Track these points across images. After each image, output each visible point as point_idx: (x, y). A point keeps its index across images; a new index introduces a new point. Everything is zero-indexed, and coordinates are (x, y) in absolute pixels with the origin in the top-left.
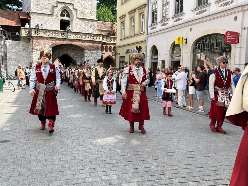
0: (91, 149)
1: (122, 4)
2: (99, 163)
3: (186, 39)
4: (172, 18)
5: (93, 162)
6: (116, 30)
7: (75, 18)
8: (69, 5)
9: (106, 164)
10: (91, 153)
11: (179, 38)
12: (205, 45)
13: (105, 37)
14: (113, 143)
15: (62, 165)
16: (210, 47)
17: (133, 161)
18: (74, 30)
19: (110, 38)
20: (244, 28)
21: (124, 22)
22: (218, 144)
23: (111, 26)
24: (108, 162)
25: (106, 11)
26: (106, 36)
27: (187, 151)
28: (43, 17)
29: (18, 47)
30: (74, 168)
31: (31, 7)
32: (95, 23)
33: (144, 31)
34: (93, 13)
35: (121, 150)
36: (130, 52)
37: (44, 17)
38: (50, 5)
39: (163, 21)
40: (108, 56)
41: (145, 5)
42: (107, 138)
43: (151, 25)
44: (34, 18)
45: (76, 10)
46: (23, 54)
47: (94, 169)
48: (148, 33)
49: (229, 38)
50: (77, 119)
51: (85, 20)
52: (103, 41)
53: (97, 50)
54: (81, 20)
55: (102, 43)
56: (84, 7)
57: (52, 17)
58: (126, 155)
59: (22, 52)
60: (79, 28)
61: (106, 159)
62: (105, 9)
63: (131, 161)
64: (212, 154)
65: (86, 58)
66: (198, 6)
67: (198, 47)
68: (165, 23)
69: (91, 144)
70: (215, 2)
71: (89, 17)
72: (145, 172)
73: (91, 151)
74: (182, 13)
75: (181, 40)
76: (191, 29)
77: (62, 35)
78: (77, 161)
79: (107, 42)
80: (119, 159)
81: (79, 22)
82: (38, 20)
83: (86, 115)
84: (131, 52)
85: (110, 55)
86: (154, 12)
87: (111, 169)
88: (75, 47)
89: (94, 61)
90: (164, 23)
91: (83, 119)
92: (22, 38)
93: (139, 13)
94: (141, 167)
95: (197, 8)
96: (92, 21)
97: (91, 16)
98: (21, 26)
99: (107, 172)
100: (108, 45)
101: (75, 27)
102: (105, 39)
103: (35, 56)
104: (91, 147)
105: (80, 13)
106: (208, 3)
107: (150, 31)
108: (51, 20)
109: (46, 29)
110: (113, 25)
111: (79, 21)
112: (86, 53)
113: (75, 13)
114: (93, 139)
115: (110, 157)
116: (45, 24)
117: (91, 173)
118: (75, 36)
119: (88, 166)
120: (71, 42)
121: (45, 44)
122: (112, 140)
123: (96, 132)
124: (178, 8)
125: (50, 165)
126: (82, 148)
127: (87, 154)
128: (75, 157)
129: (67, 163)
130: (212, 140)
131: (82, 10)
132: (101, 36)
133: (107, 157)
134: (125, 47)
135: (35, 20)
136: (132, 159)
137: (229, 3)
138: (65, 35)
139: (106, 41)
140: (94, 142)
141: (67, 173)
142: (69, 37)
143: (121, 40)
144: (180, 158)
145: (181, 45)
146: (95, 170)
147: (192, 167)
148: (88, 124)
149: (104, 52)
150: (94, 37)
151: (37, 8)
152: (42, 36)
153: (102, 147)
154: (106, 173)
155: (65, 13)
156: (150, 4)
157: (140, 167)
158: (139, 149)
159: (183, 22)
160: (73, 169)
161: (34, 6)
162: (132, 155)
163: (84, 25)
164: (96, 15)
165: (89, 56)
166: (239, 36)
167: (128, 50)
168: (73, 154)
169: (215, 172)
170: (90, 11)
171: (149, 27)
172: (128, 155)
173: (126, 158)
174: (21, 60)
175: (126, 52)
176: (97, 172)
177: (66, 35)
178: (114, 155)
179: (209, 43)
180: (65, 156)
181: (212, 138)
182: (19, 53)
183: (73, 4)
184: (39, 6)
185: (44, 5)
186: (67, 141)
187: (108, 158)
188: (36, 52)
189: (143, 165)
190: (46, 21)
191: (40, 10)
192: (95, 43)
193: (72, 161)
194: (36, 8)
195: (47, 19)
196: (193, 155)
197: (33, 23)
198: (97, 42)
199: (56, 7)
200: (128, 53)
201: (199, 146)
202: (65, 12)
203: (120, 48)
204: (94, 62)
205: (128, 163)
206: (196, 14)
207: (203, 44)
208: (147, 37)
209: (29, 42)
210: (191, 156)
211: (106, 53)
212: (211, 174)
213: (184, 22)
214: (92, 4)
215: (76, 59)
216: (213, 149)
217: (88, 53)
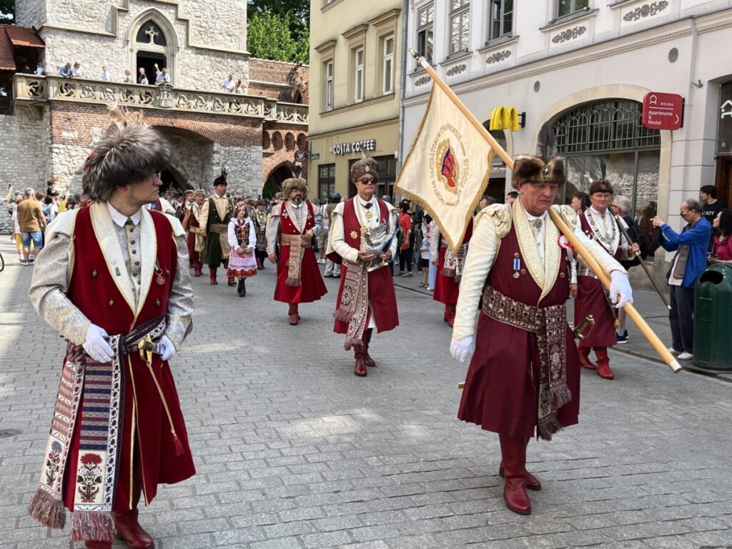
0: (282, 455)
1: (325, 8)
2: (320, 500)
3: (524, 115)
4: (479, 51)
5: (301, 497)
6: (305, 86)
7: (183, 46)
8: (164, 7)
9: (341, 504)
10: (288, 469)
11: (502, 111)
12: (580, 132)
13: (272, 104)
14: (348, 434)
15: (203, 511)
16: (596, 140)
17: (425, 493)
18: (179, 82)
19: (287, 108)
20: (698, 83)
21: (331, 60)
22: (662, 432)
23: (289, 71)
24: (347, 496)
25: (272, 26)
26: (275, 101)
27: (579, 457)
28: (83, 42)
29: (7, 135)
30: (245, 519)
31: (45, 12)
32: (244, 63)
33: (394, 88)
34: (237, 32)
35: (377, 456)
36: (351, 152)
37: (87, 43)
38: (103, 6)
39: (451, 58)
40: (281, 162)
41: (398, 10)
42: (326, 419)
43: (415, 70)
44: (55, 44)
45: (185, 23)
46: (21, 156)
47: (308, 522)
48: (407, 96)
49: (656, 113)
50: (216, 357)
51: (213, 53)
52: (268, 118)
53: (250, 146)
54: (199, 54)
55: (264, 124)
56: (209, 15)
57: (110, 43)
58: (398, 472)
59: (18, 148)
60: (196, 79)
61: (340, 489)
62: (271, 23)
63: (419, 492)
64: (655, 467)
65: (214, 168)
66: (559, 16)
67: (559, 138)
68: (458, 65)
69: (279, 439)
70: (611, 6)
71: (223, 45)
72: (471, 528)
73: (283, 461)
74: (510, 37)
75: (507, 117)
76: (537, 86)
77: (142, 100)
78: (249, 497)
79: (279, 121)
80: (378, 485)
81: (193, 58)
82: (67, 51)
83: (243, 345)
84: (354, 150)
85: (287, 161)
86: (424, 32)
87: (362, 522)
88: (182, 136)
89: (241, 178)
90: (454, 66)
91: (236, 358)
92: (17, 106)
93: (377, 34)
94: (452, 511)
95: (557, 22)
96: (233, 55)
97: (232, 42)
98: (14, 69)
99: (354, 531)
100: (280, 131)
101: (182, 74)
102: (274, 110)
103: (60, 161)
104: (281, 447)
105: (197, 33)
106: (588, 9)
107: (411, 88)
108: (109, 51)
109: (93, 79)
110: (295, 69)
111: (193, 56)
112: (217, 152)
113: (181, 34)
114: (282, 420)
115: (349, 480)
116: (91, 63)
117: (302, 537)
118: (182, 101)
119: (289, 513)
120: (169, 120)
121: (92, 125)
122: (343, 426)
123: (287, 399)
124: (499, 23)
125: (165, 511)
126: (256, 452)
127: (275, 471)
128: (239, 484)
129: (219, 502)
130: (641, 421)
131: (204, 24)
132: (260, 101)
133: (341, 480)
134: (335, 137)
135: (57, 52)
136: (421, 486)
137: (652, 9)
138: (150, 100)
139: (274, 118)
140: (287, 430)
141: (226, 537)
142: (163, 105)
143: (324, 114)
144: (565, 480)
145: (507, 132)
146: (313, 525)
147: (609, 511)
148: (256, 374)
149: (271, 149)
150: (241, 105)
151: (65, 16)
152: (82, 101)
153: (316, 447)
154: (350, 534)
155: (152, 33)
156: (412, 8)
157: (452, 514)
158: (434, 451)
159: (513, 65)
160: (242, 523)
161: (56, 8)
162: (415, 474)
163: (208, 68)
164: (245, 39)
165: (225, 163)
166: (683, 105)
167: (344, 145)
168: (232, 473)
169: (682, 526)
170: (226, 26)
171: (408, 77)
172: (402, 473)
173: (399, 483)
174: (16, 175)
175: (338, 152)
176: (322, 532)
177: (155, 98)
178: (362, 476)
179: (592, 126)
180: (208, 481)
181: (640, 413)
182: (9, 151)
183: (175, 6)
184: (72, 10)
185: (85, 6)
186: (203, 428)
187: (345, 486)
188: (64, 149)
189: (458, 505)
190: (93, 55)
191: (74, 21)
192: (241, 125)
193: (235, 498)
194: (62, 15)
195: (94, 50)
196: (599, 470)
197: (52, 60)
198: (250, 121)
199: (122, 13)
200: (343, 154)
201: (609, 440)
202: (152, 28)
203: (320, 140)
204: (241, 180)
205: (411, 500)
206: (553, 41)
207: (575, 128)
208: (404, 107)
209: (41, 119)
210: (595, 473)
211: (276, 154)
212: (673, 532)
213: (517, 64)
214: (232, 6)
215: (185, 170)
216: (652, 448)
217: (222, 152)
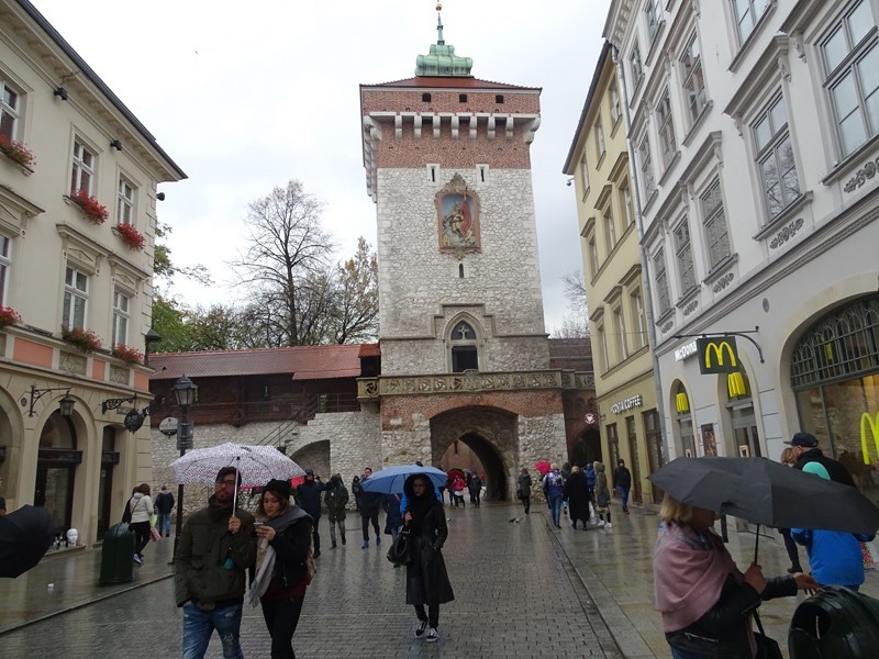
1: (594, 281)
4: (706, 282)
7: (491, 337)
8: (472, 308)
13: (571, 375)
16: (851, 357)
18: (488, 367)
19: (586, 376)
26: (572, 372)
28: (409, 346)
29: (355, 427)
32: (544, 343)
34: (536, 319)
37: (412, 347)
39: (684, 297)
41: (639, 265)
43: (660, 318)
44: (388, 352)
45: (490, 319)
46: (365, 443)
48: (657, 345)
51: (516, 339)
52: (567, 387)
53: (551, 414)
54: (504, 341)
55: (563, 393)
56: (510, 309)
57: (432, 344)
59: (363, 437)
60: (502, 363)
65: (521, 438)
67: (806, 362)
68: (691, 302)
70: (825, 181)
71: (524, 331)
74: (728, 258)
76: (766, 304)
79: (580, 389)
81: (499, 345)
82: (397, 355)
89: (546, 444)
90: (688, 304)
92: (361, 403)
93: (629, 292)
95: (769, 225)
96: (533, 339)
97: (532, 327)
98: (359, 375)
100: (583, 397)
101: (490, 360)
102: (572, 380)
105: (501, 325)
107: (660, 337)
108: (430, 350)
109: (415, 374)
112: (522, 424)
113: (486, 327)
116: (416, 362)
118: (487, 383)
120: (476, 400)
121: (413, 412)
131: (506, 317)
132: (557, 373)
134: (612, 397)
135: (390, 358)
138: (460, 385)
139: (573, 387)
142: (470, 388)
143: (603, 376)
149: (576, 415)
151: (396, 329)
152: (404, 393)
155: (463, 330)
156: (650, 260)
159: (736, 287)
161: (389, 325)
163: (512, 352)
165: (529, 433)
170: (525, 315)
171: (656, 327)
177: (464, 383)
179: (841, 340)
182: (357, 440)
183: (481, 305)
184: (400, 324)
185: (411, 319)
188: (391, 434)
190: (417, 356)
191: (402, 332)
194: (393, 329)
195: (418, 352)
197: (386, 365)
198: (550, 392)
199: (441, 319)
202: (463, 327)
203: (604, 401)
206: (772, 247)
207: (822, 346)
208: (657, 358)
209: (380, 412)
213: (741, 284)
214: (529, 298)
215: (498, 442)
217: (526, 423)
